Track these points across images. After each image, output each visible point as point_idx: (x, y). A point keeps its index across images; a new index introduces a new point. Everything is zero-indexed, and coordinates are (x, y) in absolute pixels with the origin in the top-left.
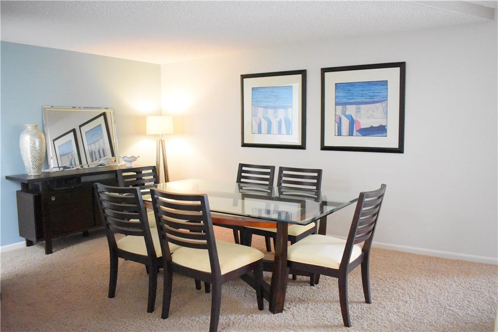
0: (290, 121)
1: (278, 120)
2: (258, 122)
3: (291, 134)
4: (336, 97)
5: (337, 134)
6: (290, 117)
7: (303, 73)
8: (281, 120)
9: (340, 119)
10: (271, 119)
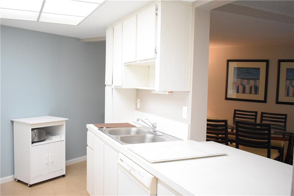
0: (257, 87)
1: (250, 86)
2: (237, 86)
3: (258, 94)
4: (286, 75)
5: (286, 95)
6: (257, 85)
7: (267, 61)
8: (251, 86)
9: (289, 87)
10: (245, 85)
